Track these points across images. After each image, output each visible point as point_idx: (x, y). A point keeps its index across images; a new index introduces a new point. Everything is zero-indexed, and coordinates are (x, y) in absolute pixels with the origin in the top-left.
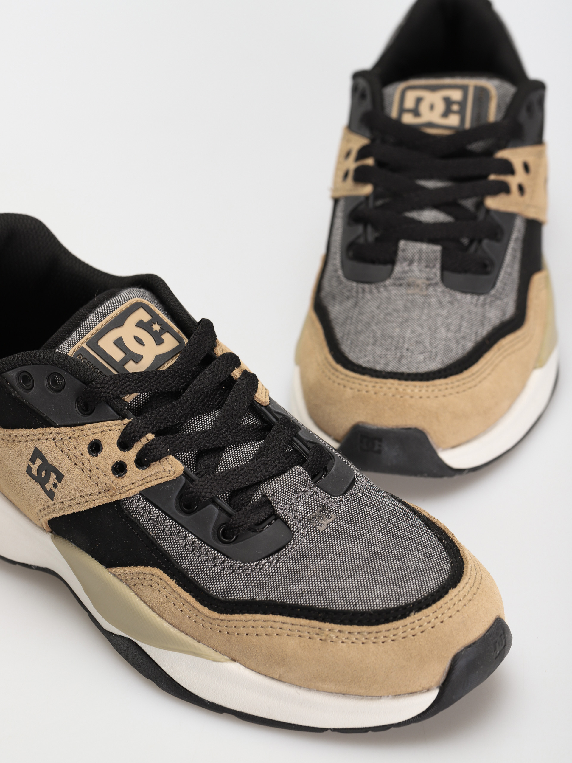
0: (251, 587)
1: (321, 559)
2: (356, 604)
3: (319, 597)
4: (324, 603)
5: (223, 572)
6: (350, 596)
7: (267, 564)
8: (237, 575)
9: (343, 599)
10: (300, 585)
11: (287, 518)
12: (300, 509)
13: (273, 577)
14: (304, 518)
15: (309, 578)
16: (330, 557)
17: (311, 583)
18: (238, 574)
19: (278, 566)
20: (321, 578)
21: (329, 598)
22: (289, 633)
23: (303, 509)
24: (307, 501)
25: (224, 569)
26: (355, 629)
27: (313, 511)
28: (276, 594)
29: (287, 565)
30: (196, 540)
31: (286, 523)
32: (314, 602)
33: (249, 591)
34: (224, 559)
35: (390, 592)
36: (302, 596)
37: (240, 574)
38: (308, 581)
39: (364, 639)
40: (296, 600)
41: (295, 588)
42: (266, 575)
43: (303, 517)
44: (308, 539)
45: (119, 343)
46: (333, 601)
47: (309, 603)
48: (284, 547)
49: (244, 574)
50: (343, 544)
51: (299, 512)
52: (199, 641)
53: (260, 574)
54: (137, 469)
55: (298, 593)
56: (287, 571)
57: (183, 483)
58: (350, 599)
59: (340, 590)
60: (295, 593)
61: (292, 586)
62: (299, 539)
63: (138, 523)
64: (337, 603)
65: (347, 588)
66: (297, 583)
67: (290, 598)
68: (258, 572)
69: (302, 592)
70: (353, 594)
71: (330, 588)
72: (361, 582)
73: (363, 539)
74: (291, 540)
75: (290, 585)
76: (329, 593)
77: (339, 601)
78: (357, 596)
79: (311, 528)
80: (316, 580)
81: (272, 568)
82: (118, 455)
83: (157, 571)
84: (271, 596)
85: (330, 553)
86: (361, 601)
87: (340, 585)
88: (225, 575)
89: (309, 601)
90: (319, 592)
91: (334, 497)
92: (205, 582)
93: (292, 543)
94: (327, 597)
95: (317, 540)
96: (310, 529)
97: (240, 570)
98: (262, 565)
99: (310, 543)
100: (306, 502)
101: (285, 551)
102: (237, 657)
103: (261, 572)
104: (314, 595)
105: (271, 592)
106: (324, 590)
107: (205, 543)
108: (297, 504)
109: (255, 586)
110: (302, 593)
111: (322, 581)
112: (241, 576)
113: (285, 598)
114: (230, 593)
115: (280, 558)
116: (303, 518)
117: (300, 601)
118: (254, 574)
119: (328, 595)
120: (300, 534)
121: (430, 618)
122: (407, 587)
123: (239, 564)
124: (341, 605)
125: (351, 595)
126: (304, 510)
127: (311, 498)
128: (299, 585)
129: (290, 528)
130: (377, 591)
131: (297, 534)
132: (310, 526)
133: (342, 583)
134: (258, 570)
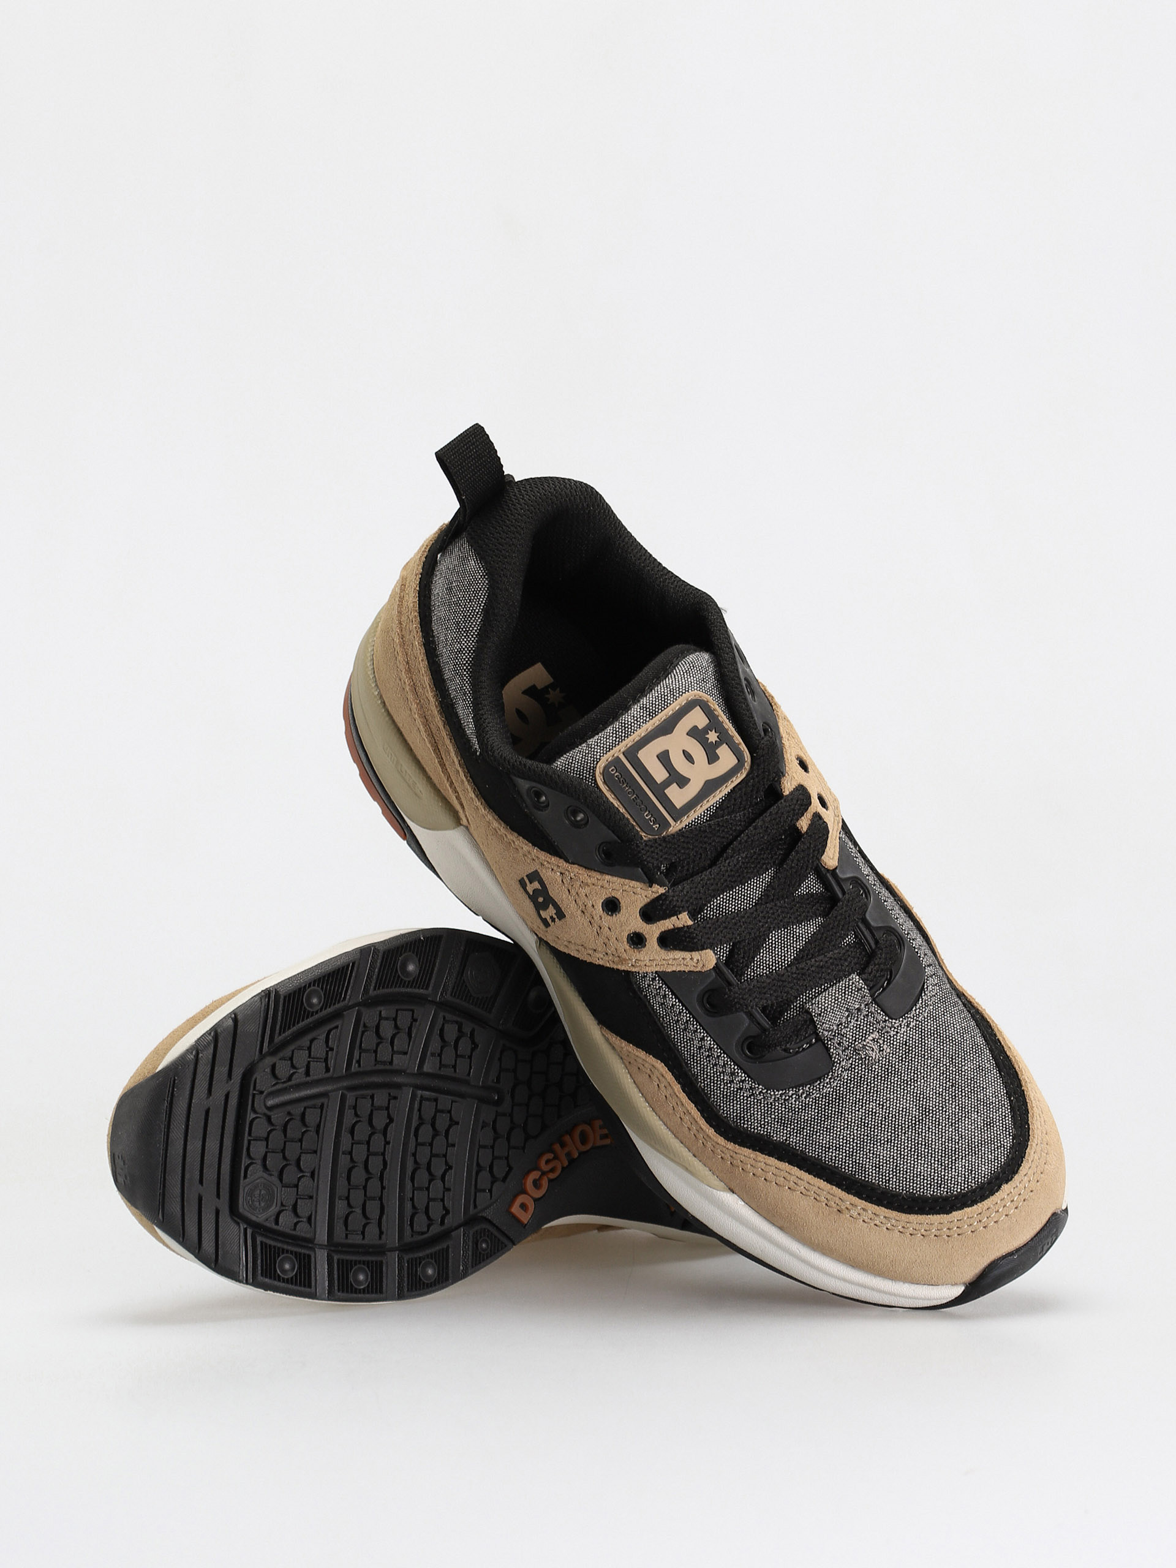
0: (769, 1118)
1: (860, 1107)
2: (889, 1180)
3: (848, 1158)
4: (852, 1167)
5: (740, 1093)
6: (885, 1168)
7: (794, 1096)
8: (756, 1101)
9: (875, 1170)
10: (828, 1137)
11: (831, 1044)
12: (848, 1033)
13: (798, 1114)
14: (851, 1046)
15: (841, 1130)
16: (871, 1106)
17: (842, 1137)
18: (758, 1100)
19: (807, 1102)
20: (855, 1135)
21: (859, 1163)
22: (804, 1191)
23: (851, 1034)
24: (859, 1023)
25: (741, 1089)
26: (882, 1211)
27: (864, 1038)
28: (798, 1138)
29: (818, 1103)
30: (715, 1046)
31: (828, 1049)
32: (840, 1163)
33: (766, 1124)
34: (744, 1078)
35: (933, 1174)
36: (828, 1151)
37: (760, 1100)
38: (839, 1133)
39: (889, 1225)
40: (820, 1154)
41: (821, 1138)
42: (791, 1109)
43: (850, 1044)
44: (849, 1075)
45: (664, 758)
46: (864, 1169)
47: (835, 1163)
48: (820, 1079)
49: (764, 1101)
50: (890, 1091)
51: (846, 1038)
52: (694, 1156)
53: (784, 1106)
54: (658, 948)
55: (824, 1145)
56: (816, 1111)
57: (712, 979)
58: (884, 1171)
59: (875, 1156)
60: (821, 1144)
61: (818, 1134)
62: (839, 1073)
63: (647, 1003)
64: (867, 1173)
65: (883, 1156)
66: (825, 1133)
67: (814, 1149)
68: (782, 1104)
69: (830, 1146)
70: (888, 1166)
71: (863, 1151)
72: (901, 1152)
73: (915, 1087)
74: (829, 1072)
75: (817, 1132)
76: (859, 1157)
77: (871, 1170)
78: (893, 1169)
79: (856, 1059)
80: (849, 1136)
81: (799, 1102)
82: (638, 924)
83: (660, 1066)
84: (792, 1140)
85: (872, 1102)
86: (896, 1178)
87: (876, 1149)
88: (742, 1097)
89: (835, 1160)
90: (849, 1152)
91: (892, 1019)
92: (715, 1097)
93: (829, 1077)
94: (858, 1161)
95: (860, 1080)
96: (855, 1061)
97: (760, 1096)
98: (789, 1096)
99: (851, 1081)
100: (857, 1024)
101: (819, 1084)
102: (736, 1190)
103: (785, 1104)
104: (842, 1155)
105: (793, 1135)
106: (855, 1151)
107: (724, 1053)
108: (846, 1025)
109: (775, 1119)
110: (829, 1148)
111: (856, 1138)
112: (761, 1103)
113: (808, 1147)
114: (744, 1120)
115: (812, 1092)
116: (849, 1046)
117: (825, 1157)
118: (777, 1104)
119: (859, 1160)
120: (842, 1067)
121: (972, 1221)
122: (953, 1170)
123: (760, 1090)
124: (872, 1176)
125: (886, 1166)
126: (852, 1036)
127: (864, 1021)
128: (827, 1135)
129: (831, 1057)
130: (917, 1168)
131: (838, 1065)
132: (855, 1058)
133: (879, 1147)
134: (783, 1101)
